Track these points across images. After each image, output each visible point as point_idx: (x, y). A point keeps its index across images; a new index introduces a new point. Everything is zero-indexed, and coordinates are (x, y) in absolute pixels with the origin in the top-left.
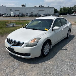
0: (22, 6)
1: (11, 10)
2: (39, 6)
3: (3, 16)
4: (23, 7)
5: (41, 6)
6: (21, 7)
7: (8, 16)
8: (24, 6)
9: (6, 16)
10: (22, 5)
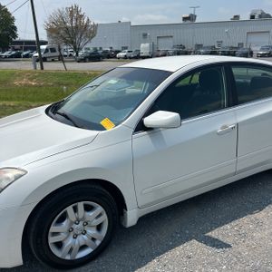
0: (185, 19)
1: (145, 35)
2: (253, 17)
3: (115, 57)
4: (188, 22)
5: (260, 16)
6: (182, 22)
7: (130, 58)
8: (191, 18)
9: (125, 57)
10: (184, 16)
